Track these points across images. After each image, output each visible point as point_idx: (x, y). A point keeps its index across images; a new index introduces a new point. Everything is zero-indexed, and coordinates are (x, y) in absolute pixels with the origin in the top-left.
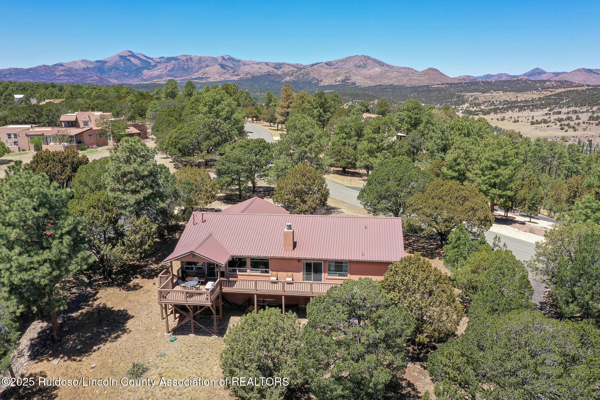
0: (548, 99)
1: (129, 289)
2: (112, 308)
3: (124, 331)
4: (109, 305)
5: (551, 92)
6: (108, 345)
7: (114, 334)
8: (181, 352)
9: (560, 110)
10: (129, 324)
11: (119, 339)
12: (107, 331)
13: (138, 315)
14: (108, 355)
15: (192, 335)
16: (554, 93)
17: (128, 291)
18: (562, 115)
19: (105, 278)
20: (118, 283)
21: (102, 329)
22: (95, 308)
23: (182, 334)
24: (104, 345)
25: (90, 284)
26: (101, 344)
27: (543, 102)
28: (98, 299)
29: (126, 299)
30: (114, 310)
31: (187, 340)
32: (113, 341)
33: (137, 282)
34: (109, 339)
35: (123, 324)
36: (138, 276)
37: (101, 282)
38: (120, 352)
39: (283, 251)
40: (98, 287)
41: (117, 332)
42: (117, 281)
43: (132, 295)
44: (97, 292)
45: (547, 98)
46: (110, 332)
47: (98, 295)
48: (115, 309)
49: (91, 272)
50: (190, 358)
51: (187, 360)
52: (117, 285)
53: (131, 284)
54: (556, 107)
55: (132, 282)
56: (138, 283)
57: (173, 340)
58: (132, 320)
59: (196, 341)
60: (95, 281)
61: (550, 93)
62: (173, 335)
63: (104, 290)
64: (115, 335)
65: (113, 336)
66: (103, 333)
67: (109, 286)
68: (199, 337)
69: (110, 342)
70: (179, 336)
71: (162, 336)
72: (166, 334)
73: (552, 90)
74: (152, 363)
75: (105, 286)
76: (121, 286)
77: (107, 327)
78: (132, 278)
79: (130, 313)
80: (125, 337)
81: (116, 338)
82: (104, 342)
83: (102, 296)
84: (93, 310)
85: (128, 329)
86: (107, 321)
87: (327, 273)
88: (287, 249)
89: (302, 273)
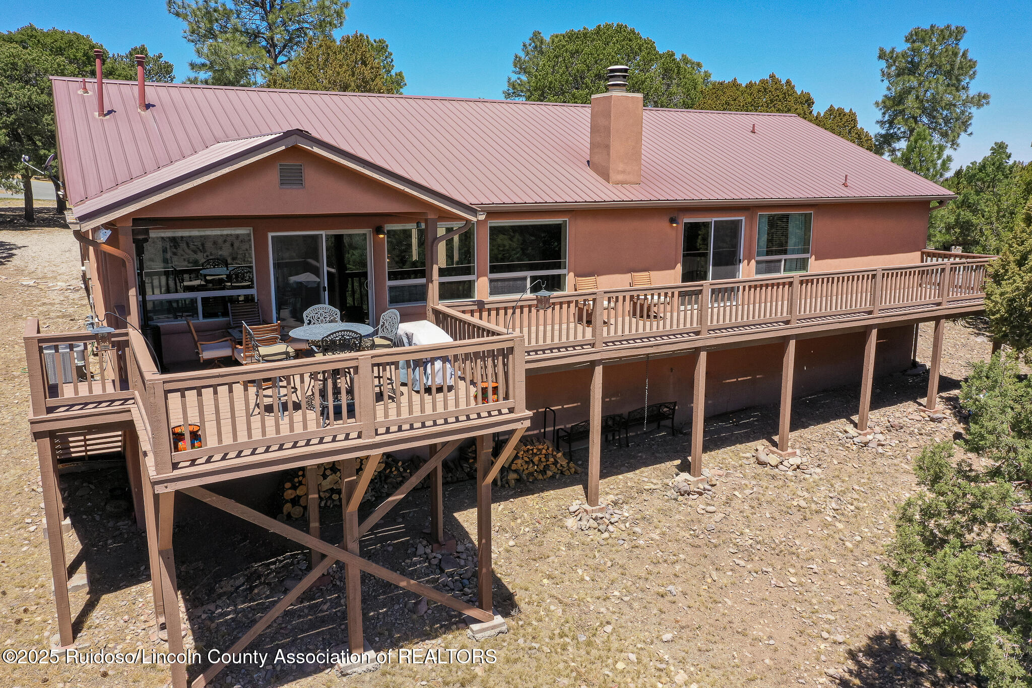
39: (606, 183)
87: (753, 262)
88: (620, 177)
89: (679, 267)
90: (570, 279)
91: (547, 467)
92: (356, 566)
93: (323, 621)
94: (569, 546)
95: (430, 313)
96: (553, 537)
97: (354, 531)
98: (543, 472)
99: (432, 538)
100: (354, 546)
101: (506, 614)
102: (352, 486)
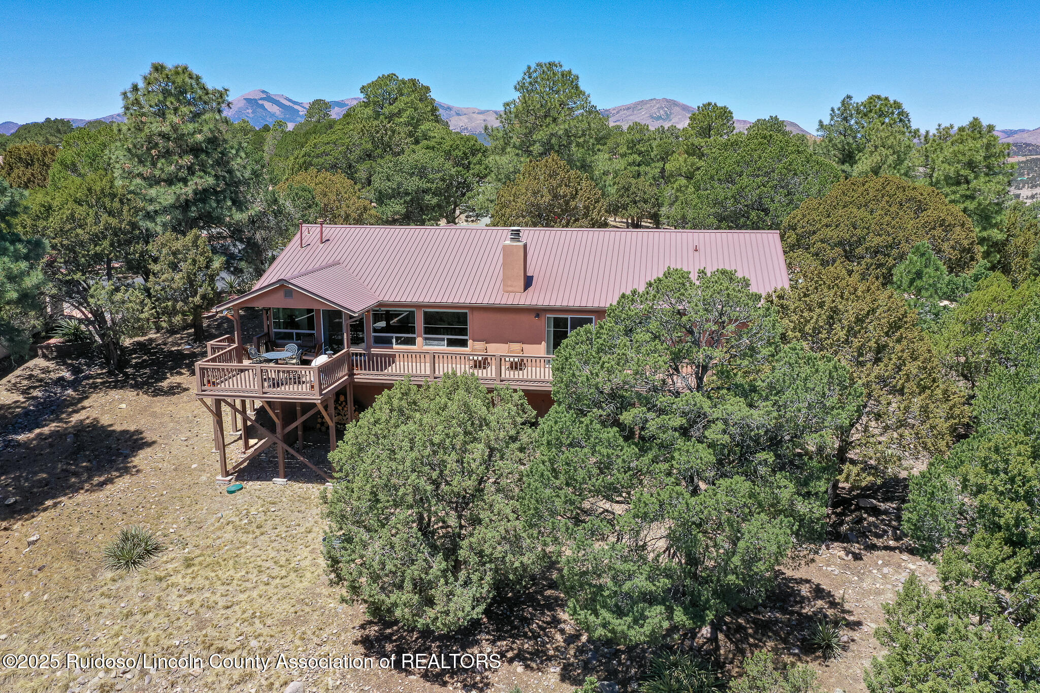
1: (158, 392)
2: (111, 425)
3: (126, 470)
4: (105, 420)
6: (80, 497)
7: (100, 476)
8: (247, 515)
10: (141, 459)
11: (109, 487)
12: (87, 469)
13: (165, 442)
14: (73, 516)
15: (280, 481)
17: (153, 396)
19: (110, 373)
20: (136, 382)
21: (77, 466)
22: (73, 427)
23: (258, 479)
24: (70, 498)
25: (74, 384)
26: (65, 495)
28: (84, 408)
29: (146, 411)
30: (114, 431)
31: (269, 489)
32: (93, 491)
33: (178, 381)
34: (87, 486)
35: (127, 457)
36: (183, 371)
37: (99, 380)
38: (104, 512)
39: (501, 292)
40: (90, 388)
41: (109, 473)
42: (133, 379)
43: (161, 404)
44: (87, 398)
46: (90, 473)
47: (86, 403)
48: (118, 428)
49: (83, 361)
50: (268, 527)
51: (258, 532)
52: (132, 387)
53: (165, 384)
55: (168, 381)
56: (179, 384)
57: (233, 489)
58: (149, 450)
59: (288, 492)
60: (87, 377)
62: (236, 480)
63: (101, 395)
64: (102, 479)
65: (96, 480)
66: (75, 474)
67: (115, 387)
68: (296, 486)
69: (87, 491)
70: (251, 483)
71: (211, 483)
72: (220, 477)
74: (173, 536)
75: (107, 387)
76: (141, 388)
77: (89, 461)
78: (168, 375)
79: (149, 436)
80: (123, 482)
81: (102, 485)
82: (72, 492)
83: (95, 404)
84: (66, 429)
85: (135, 467)
86: (93, 451)
88: (510, 289)
89: (544, 344)
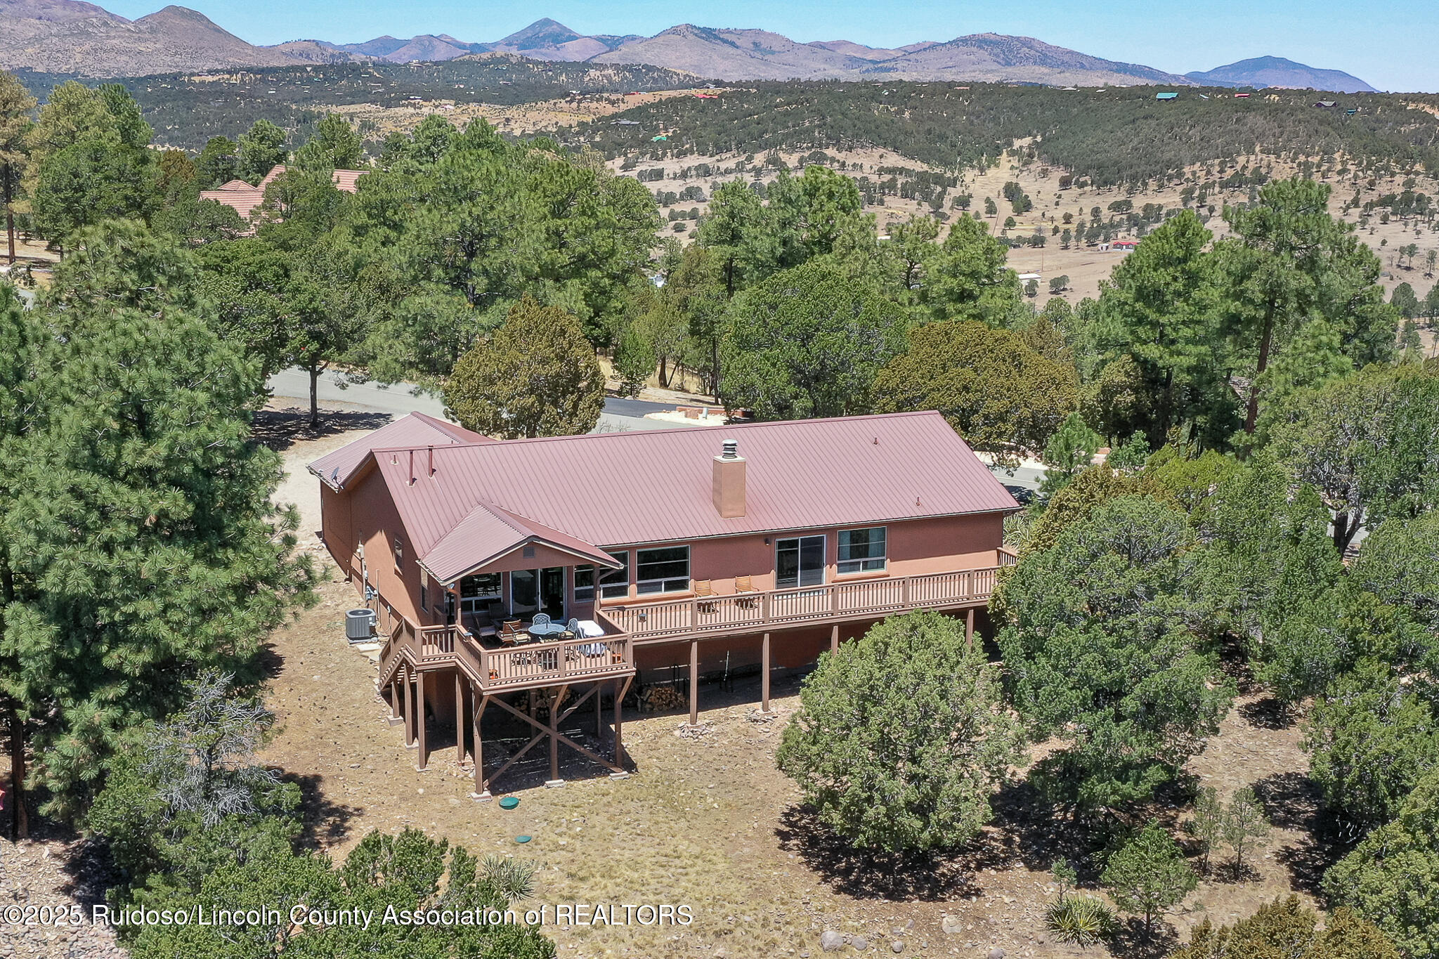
0: (609, 127)
5: (613, 103)
9: (659, 165)
15: (556, 783)
16: (623, 107)
18: (666, 181)
23: (523, 787)
27: (598, 139)
39: (720, 519)
45: (605, 124)
54: (643, 154)
57: (509, 804)
61: (610, 110)
62: (497, 793)
70: (519, 793)
72: (475, 795)
73: (613, 97)
87: (835, 566)
88: (730, 513)
89: (773, 573)
90: (692, 583)
91: (671, 702)
92: (556, 736)
93: (538, 769)
94: (673, 745)
95: (596, 617)
96: (664, 740)
97: (555, 720)
98: (668, 705)
99: (595, 735)
100: (555, 728)
101: (630, 772)
102: (554, 700)
